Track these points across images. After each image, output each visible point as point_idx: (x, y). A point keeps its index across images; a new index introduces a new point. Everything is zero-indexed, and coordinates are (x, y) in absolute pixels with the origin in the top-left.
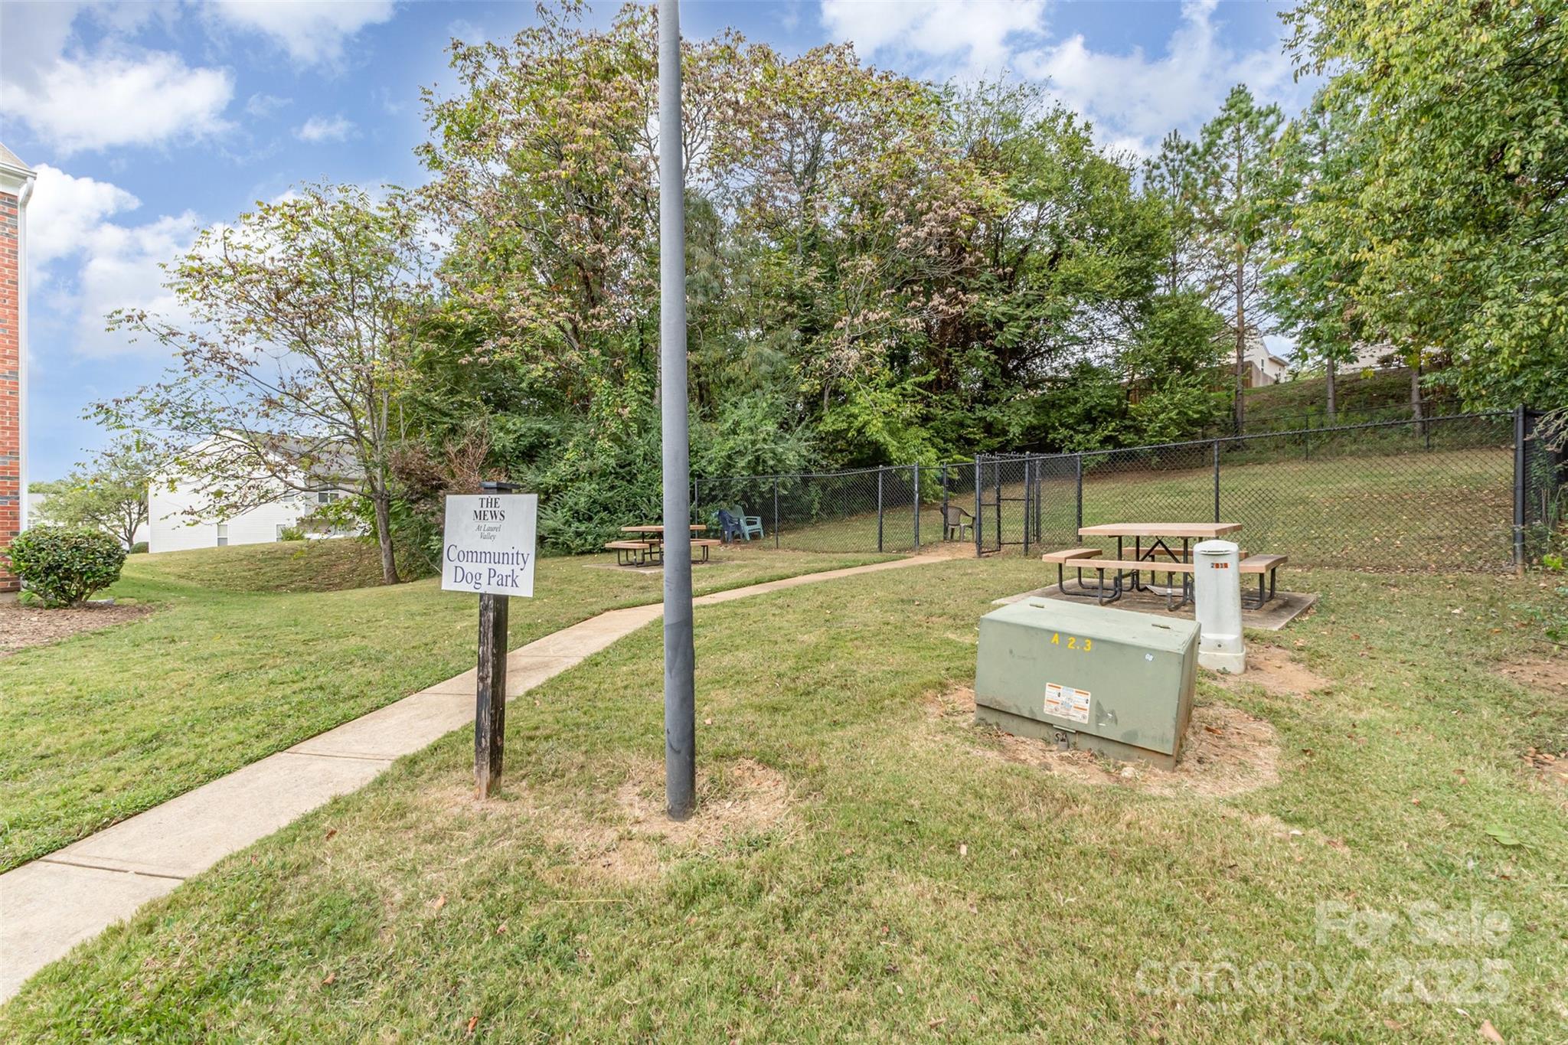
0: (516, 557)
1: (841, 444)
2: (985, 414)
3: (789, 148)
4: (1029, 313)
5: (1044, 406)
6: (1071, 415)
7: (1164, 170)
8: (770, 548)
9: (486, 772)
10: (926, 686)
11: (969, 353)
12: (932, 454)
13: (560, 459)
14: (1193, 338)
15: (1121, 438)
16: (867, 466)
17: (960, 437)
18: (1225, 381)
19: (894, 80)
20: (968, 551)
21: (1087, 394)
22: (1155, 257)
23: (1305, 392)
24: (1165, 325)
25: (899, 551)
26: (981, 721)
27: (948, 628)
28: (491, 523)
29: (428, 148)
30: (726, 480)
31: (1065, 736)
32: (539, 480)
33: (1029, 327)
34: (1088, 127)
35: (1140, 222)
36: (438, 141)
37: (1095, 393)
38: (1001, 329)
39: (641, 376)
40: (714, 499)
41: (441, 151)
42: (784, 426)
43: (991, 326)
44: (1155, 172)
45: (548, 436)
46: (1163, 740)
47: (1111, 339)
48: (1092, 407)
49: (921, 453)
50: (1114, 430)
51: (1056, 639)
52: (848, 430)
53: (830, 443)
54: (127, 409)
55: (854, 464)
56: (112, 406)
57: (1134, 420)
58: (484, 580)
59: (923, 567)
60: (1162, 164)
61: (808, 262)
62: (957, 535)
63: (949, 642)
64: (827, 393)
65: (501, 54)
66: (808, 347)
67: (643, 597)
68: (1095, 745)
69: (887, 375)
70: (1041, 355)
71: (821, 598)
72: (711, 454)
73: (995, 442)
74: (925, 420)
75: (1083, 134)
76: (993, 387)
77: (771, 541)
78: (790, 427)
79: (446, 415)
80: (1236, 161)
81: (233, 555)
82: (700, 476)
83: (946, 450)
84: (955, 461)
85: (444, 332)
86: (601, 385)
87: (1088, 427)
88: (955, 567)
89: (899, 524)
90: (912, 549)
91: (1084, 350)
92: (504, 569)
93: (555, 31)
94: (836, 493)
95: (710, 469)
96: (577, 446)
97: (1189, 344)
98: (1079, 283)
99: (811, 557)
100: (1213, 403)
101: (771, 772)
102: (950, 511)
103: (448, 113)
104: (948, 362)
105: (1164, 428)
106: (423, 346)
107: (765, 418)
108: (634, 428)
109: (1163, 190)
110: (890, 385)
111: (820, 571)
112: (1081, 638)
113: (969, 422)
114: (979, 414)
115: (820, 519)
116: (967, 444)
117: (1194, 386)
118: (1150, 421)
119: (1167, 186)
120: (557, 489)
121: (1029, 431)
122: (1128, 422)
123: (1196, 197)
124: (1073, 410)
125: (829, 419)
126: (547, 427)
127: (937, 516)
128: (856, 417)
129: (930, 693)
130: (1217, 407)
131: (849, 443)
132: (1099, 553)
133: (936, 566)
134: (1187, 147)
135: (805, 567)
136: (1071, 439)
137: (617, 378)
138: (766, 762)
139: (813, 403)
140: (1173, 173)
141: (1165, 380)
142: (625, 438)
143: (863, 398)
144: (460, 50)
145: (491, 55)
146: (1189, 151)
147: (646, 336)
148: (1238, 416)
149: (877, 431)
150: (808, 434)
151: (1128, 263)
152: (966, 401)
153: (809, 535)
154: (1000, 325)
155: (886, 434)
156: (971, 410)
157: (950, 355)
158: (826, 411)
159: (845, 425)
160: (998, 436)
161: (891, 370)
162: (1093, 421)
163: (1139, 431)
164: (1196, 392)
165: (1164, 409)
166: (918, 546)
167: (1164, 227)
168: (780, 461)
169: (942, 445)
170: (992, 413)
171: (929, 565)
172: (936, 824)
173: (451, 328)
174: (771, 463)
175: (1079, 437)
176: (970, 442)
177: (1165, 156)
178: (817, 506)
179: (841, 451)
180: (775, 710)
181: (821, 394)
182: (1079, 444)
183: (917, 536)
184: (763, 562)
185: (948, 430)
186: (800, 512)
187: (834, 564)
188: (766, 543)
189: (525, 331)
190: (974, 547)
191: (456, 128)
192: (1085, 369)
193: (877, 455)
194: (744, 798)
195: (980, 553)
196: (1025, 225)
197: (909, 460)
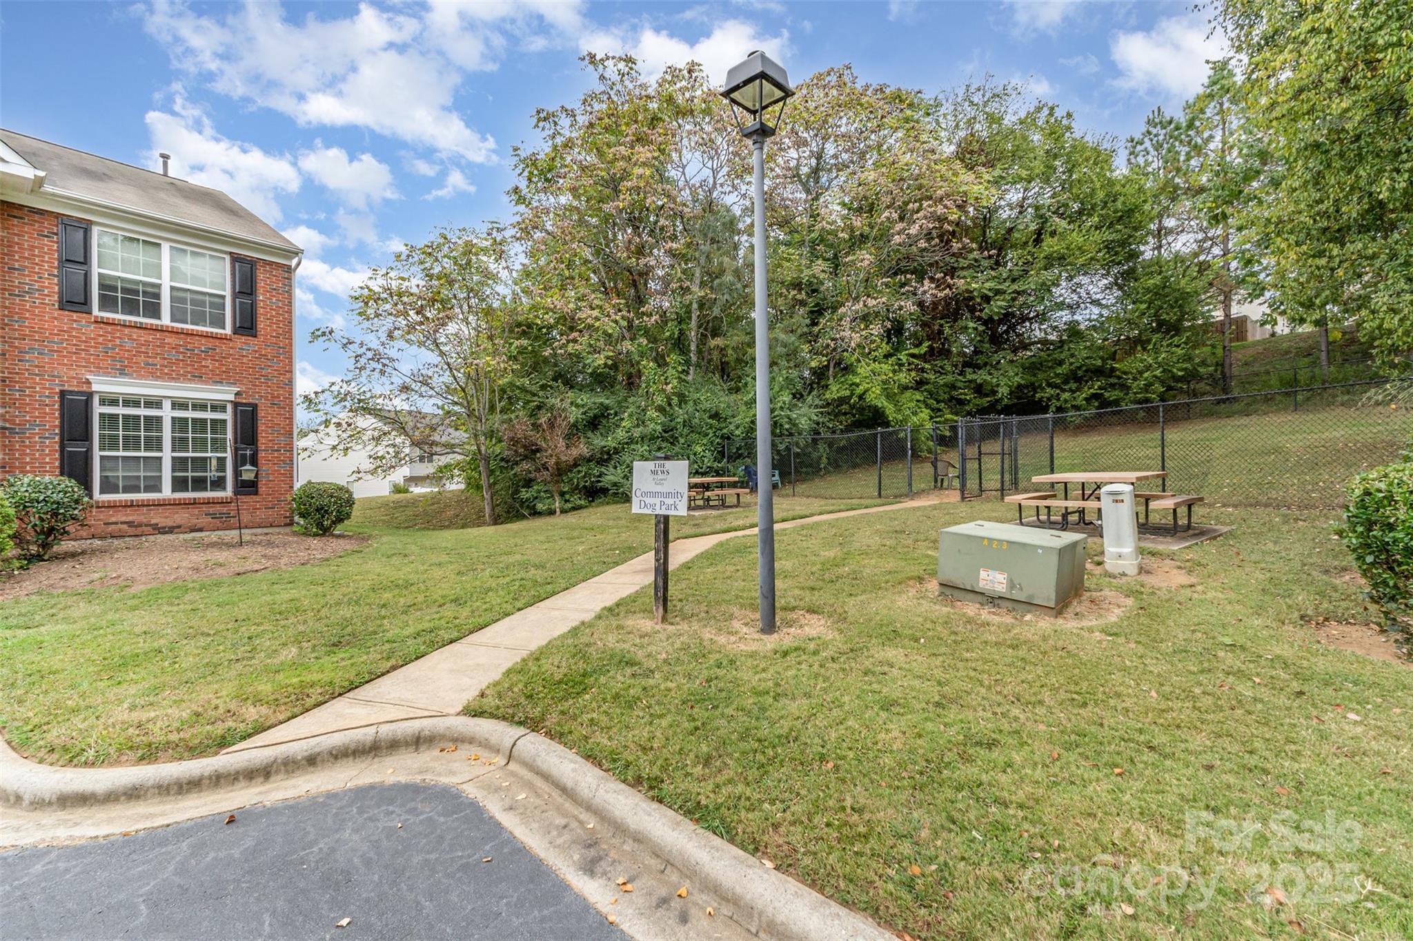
0: (677, 494)
1: (845, 408)
2: (974, 377)
3: (796, 156)
4: (1015, 287)
5: (1033, 367)
6: (1057, 375)
7: (1147, 144)
8: (787, 496)
9: (661, 610)
10: (910, 578)
11: (961, 323)
12: (925, 414)
13: (618, 426)
14: (1176, 302)
15: (1107, 395)
16: (869, 427)
17: (952, 398)
18: (1209, 339)
19: (888, 91)
20: (953, 497)
21: (1072, 356)
22: (1136, 229)
23: (1301, 344)
24: (1148, 290)
25: (896, 497)
26: (942, 594)
27: (929, 548)
28: (661, 476)
29: (516, 190)
30: (750, 441)
31: (993, 600)
32: (603, 443)
33: (1014, 299)
34: (1069, 115)
35: (1122, 199)
36: (523, 184)
37: (1081, 353)
38: (988, 303)
39: (680, 359)
40: (740, 456)
41: (525, 191)
42: (798, 396)
43: (978, 300)
44: (1139, 148)
45: (607, 408)
46: (1049, 599)
47: (1096, 303)
48: (1079, 368)
49: (915, 414)
50: (1100, 388)
51: (986, 542)
52: (850, 397)
53: (836, 408)
54: (322, 397)
55: (857, 425)
56: (313, 396)
57: (1119, 378)
58: (658, 507)
59: (914, 509)
60: (1146, 140)
61: (814, 255)
62: (945, 484)
63: (928, 556)
64: (832, 365)
65: (572, 115)
66: (816, 329)
67: (698, 531)
68: (1010, 605)
69: (885, 348)
70: (1030, 319)
71: (834, 530)
72: (737, 420)
73: (985, 402)
74: (920, 384)
75: (1065, 122)
76: (982, 353)
77: (788, 490)
78: (802, 396)
79: (535, 395)
80: (1220, 133)
81: (373, 504)
82: (729, 438)
83: (939, 410)
84: (947, 420)
85: (525, 329)
86: (648, 366)
87: (1074, 386)
88: (940, 509)
89: (895, 475)
90: (906, 496)
91: (1074, 314)
92: (669, 501)
93: (612, 93)
94: (841, 450)
95: (737, 432)
96: (630, 416)
97: (1172, 307)
98: (1062, 258)
99: (823, 502)
100: (1197, 361)
101: (816, 616)
102: (939, 464)
103: (532, 161)
104: (940, 332)
105: (1150, 385)
106: (517, 343)
107: (781, 390)
108: (675, 400)
109: (1147, 164)
110: (887, 356)
111: (831, 512)
112: (1000, 541)
113: (959, 384)
114: (969, 377)
115: (828, 472)
116: (957, 404)
117: (1178, 346)
118: (1135, 379)
119: (1150, 159)
120: (617, 451)
121: (1017, 391)
122: (1113, 380)
123: (1178, 170)
124: (1059, 371)
125: (834, 388)
126: (607, 402)
127: (928, 468)
128: (858, 385)
129: (911, 583)
130: (1203, 363)
131: (852, 407)
132: (1054, 496)
133: (925, 508)
134: (1170, 122)
135: (818, 510)
136: (1058, 397)
137: (661, 361)
138: (811, 611)
139: (820, 375)
140: (1158, 147)
141: (1149, 341)
142: (668, 409)
143: (863, 369)
144: (542, 115)
145: (564, 115)
146: (1172, 126)
147: (684, 326)
148: (1226, 370)
149: (876, 397)
150: (817, 402)
151: (1108, 236)
152: (956, 366)
153: (819, 485)
154: (987, 299)
155: (883, 399)
156: (962, 373)
157: (941, 326)
158: (831, 381)
159: (847, 393)
160: (987, 395)
161: (888, 343)
162: (1078, 380)
163: (1125, 388)
164: (1179, 351)
165: (1149, 367)
166: (911, 494)
167: (1145, 201)
168: (795, 425)
169: (935, 404)
170: (981, 376)
171: (919, 508)
172: (908, 632)
173: (529, 326)
174: (787, 426)
175: (1066, 395)
176: (961, 402)
177: (1149, 133)
178: (824, 460)
179: (845, 414)
180: (813, 589)
181: (827, 367)
182: (1066, 401)
183: (910, 485)
184: (784, 506)
185: (941, 392)
186: (811, 466)
187: (842, 507)
188: (783, 492)
189: (590, 327)
190: (958, 493)
191: (536, 172)
192: (1074, 332)
193: (876, 418)
194: (801, 627)
195: (963, 498)
196: (1010, 205)
197: (905, 420)
